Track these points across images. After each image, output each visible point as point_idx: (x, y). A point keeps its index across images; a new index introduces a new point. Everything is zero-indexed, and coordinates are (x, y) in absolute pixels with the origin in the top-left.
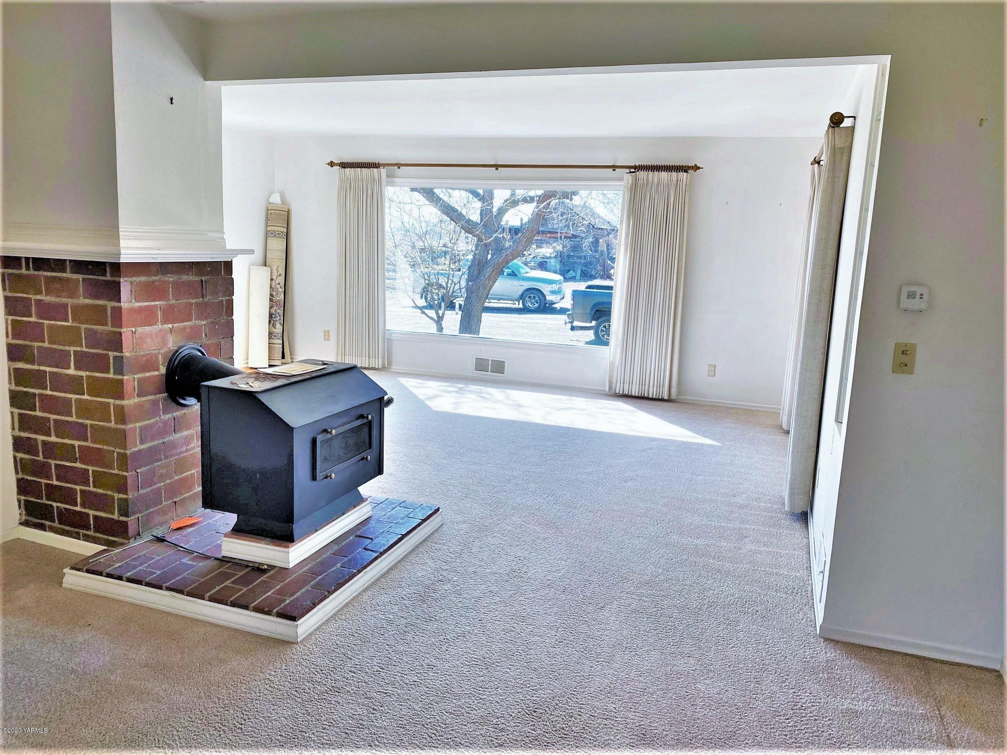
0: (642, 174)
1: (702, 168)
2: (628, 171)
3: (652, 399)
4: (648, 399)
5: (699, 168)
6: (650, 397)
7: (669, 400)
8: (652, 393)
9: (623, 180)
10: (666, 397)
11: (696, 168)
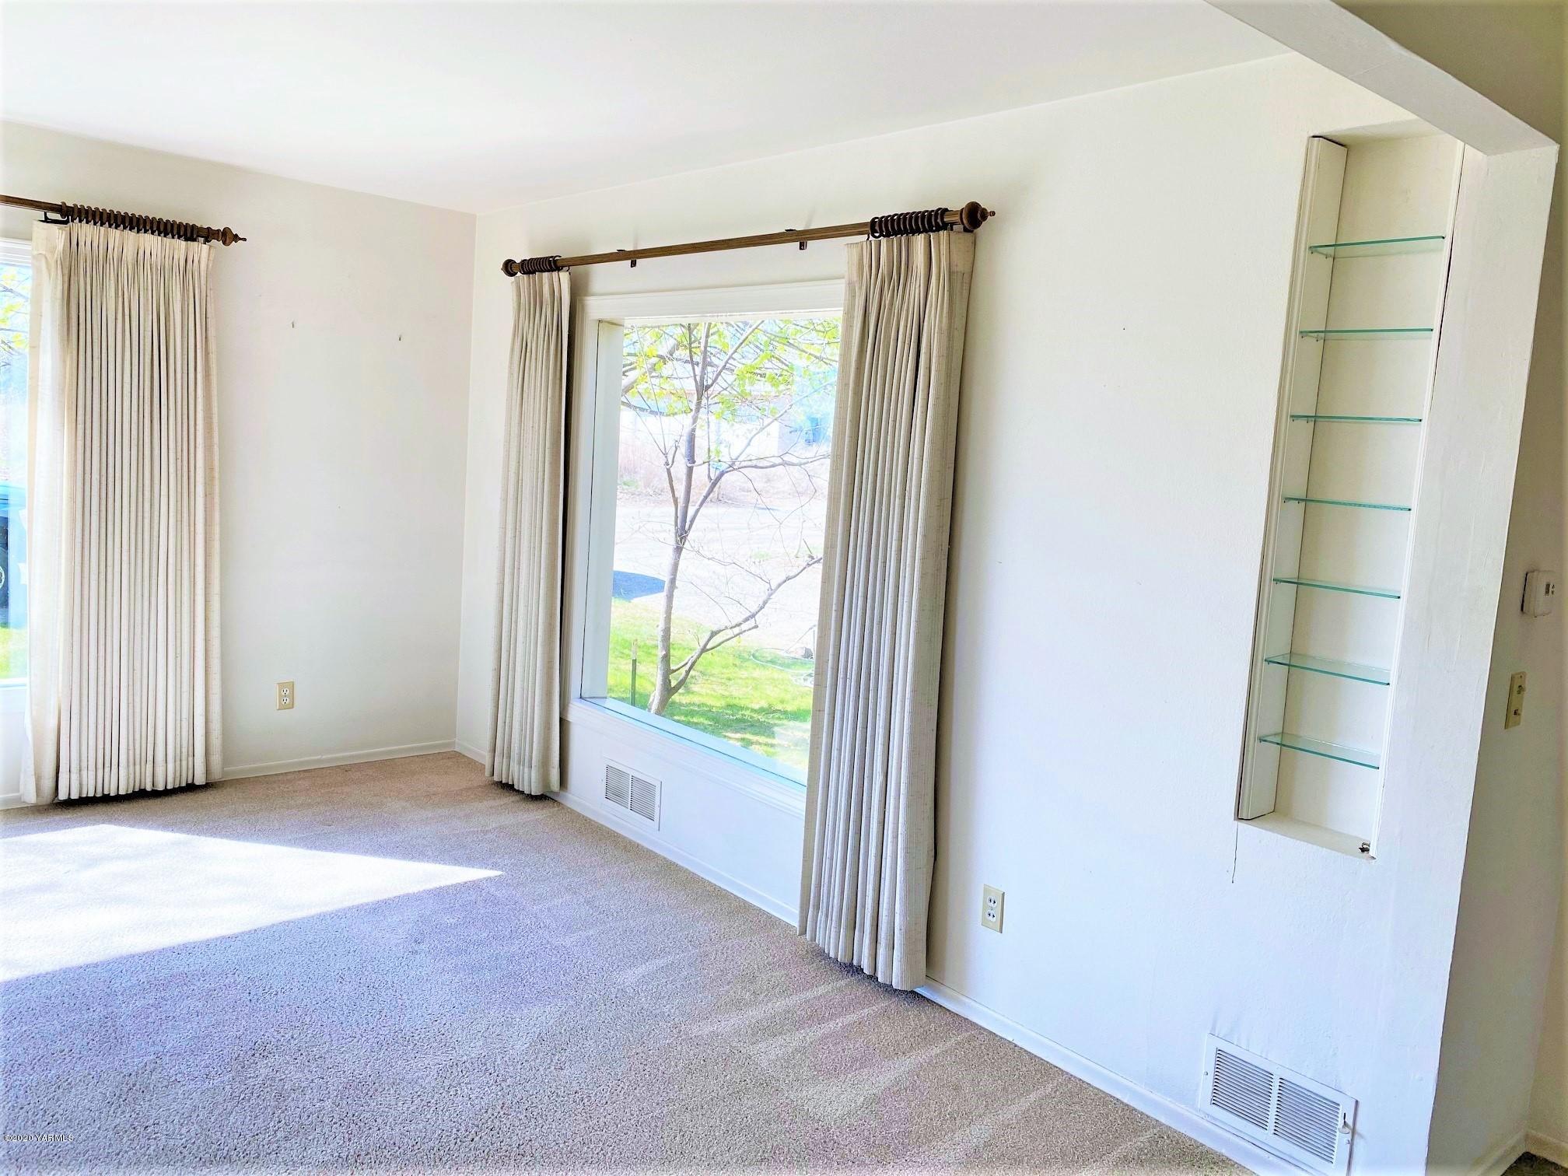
0: (86, 231)
1: (245, 240)
2: (40, 214)
3: (167, 793)
4: (155, 794)
5: (236, 238)
6: (161, 787)
7: (208, 786)
8: (165, 776)
9: (30, 239)
10: (200, 780)
11: (227, 236)
